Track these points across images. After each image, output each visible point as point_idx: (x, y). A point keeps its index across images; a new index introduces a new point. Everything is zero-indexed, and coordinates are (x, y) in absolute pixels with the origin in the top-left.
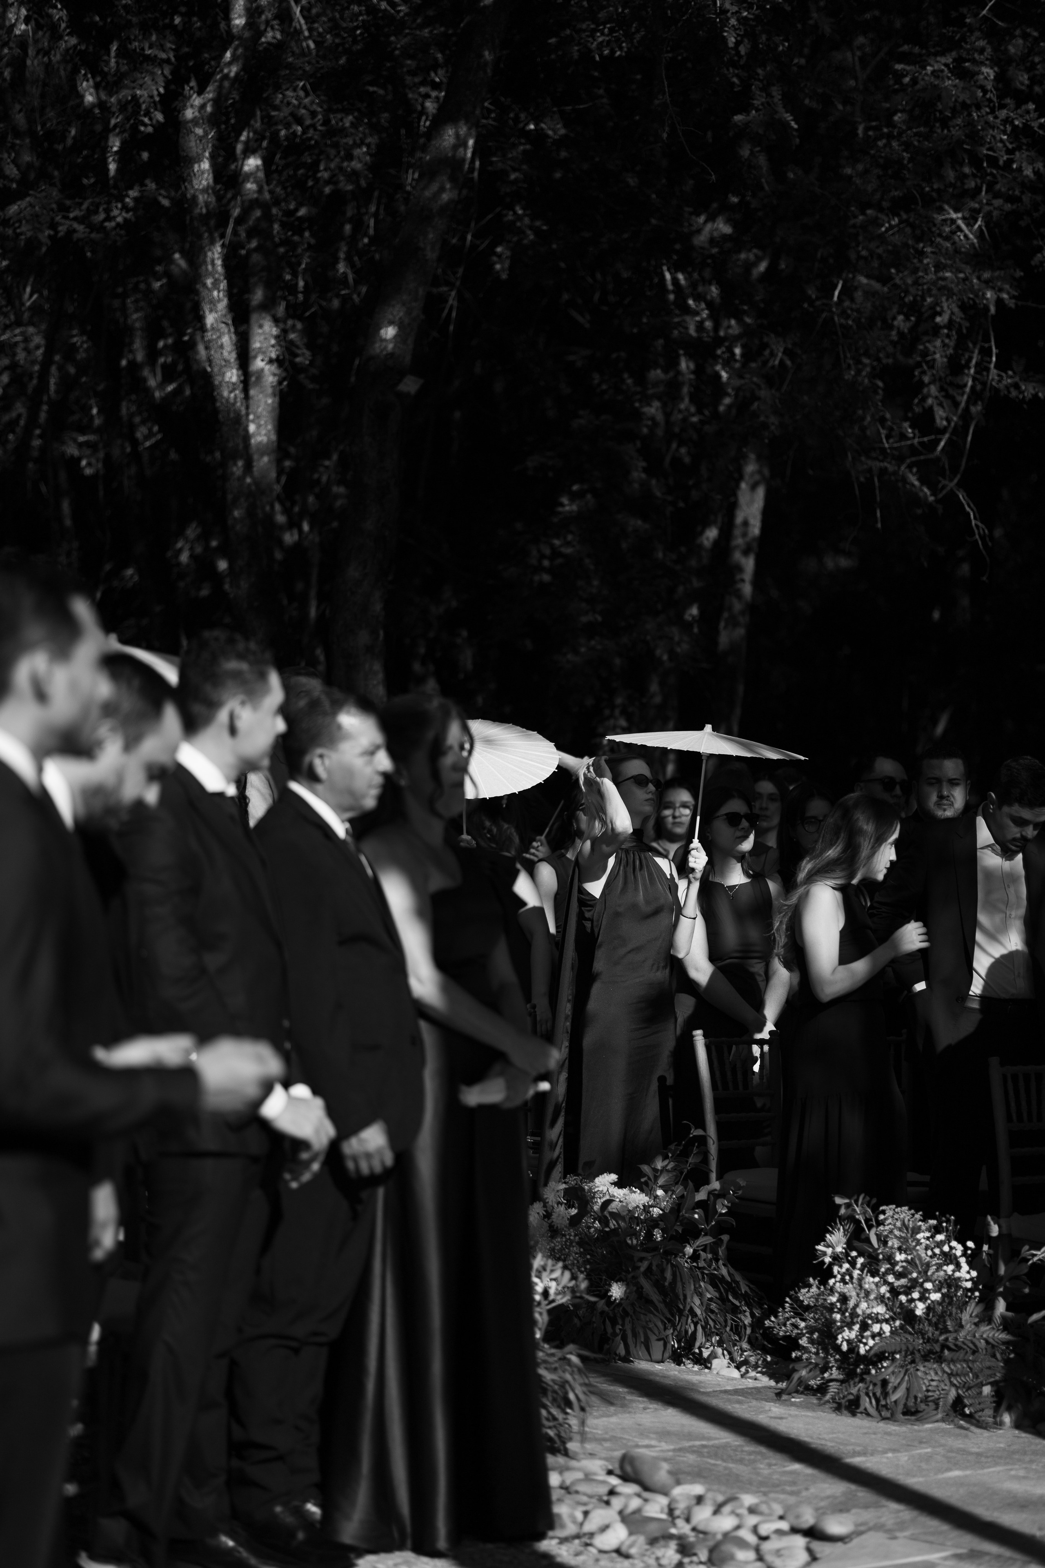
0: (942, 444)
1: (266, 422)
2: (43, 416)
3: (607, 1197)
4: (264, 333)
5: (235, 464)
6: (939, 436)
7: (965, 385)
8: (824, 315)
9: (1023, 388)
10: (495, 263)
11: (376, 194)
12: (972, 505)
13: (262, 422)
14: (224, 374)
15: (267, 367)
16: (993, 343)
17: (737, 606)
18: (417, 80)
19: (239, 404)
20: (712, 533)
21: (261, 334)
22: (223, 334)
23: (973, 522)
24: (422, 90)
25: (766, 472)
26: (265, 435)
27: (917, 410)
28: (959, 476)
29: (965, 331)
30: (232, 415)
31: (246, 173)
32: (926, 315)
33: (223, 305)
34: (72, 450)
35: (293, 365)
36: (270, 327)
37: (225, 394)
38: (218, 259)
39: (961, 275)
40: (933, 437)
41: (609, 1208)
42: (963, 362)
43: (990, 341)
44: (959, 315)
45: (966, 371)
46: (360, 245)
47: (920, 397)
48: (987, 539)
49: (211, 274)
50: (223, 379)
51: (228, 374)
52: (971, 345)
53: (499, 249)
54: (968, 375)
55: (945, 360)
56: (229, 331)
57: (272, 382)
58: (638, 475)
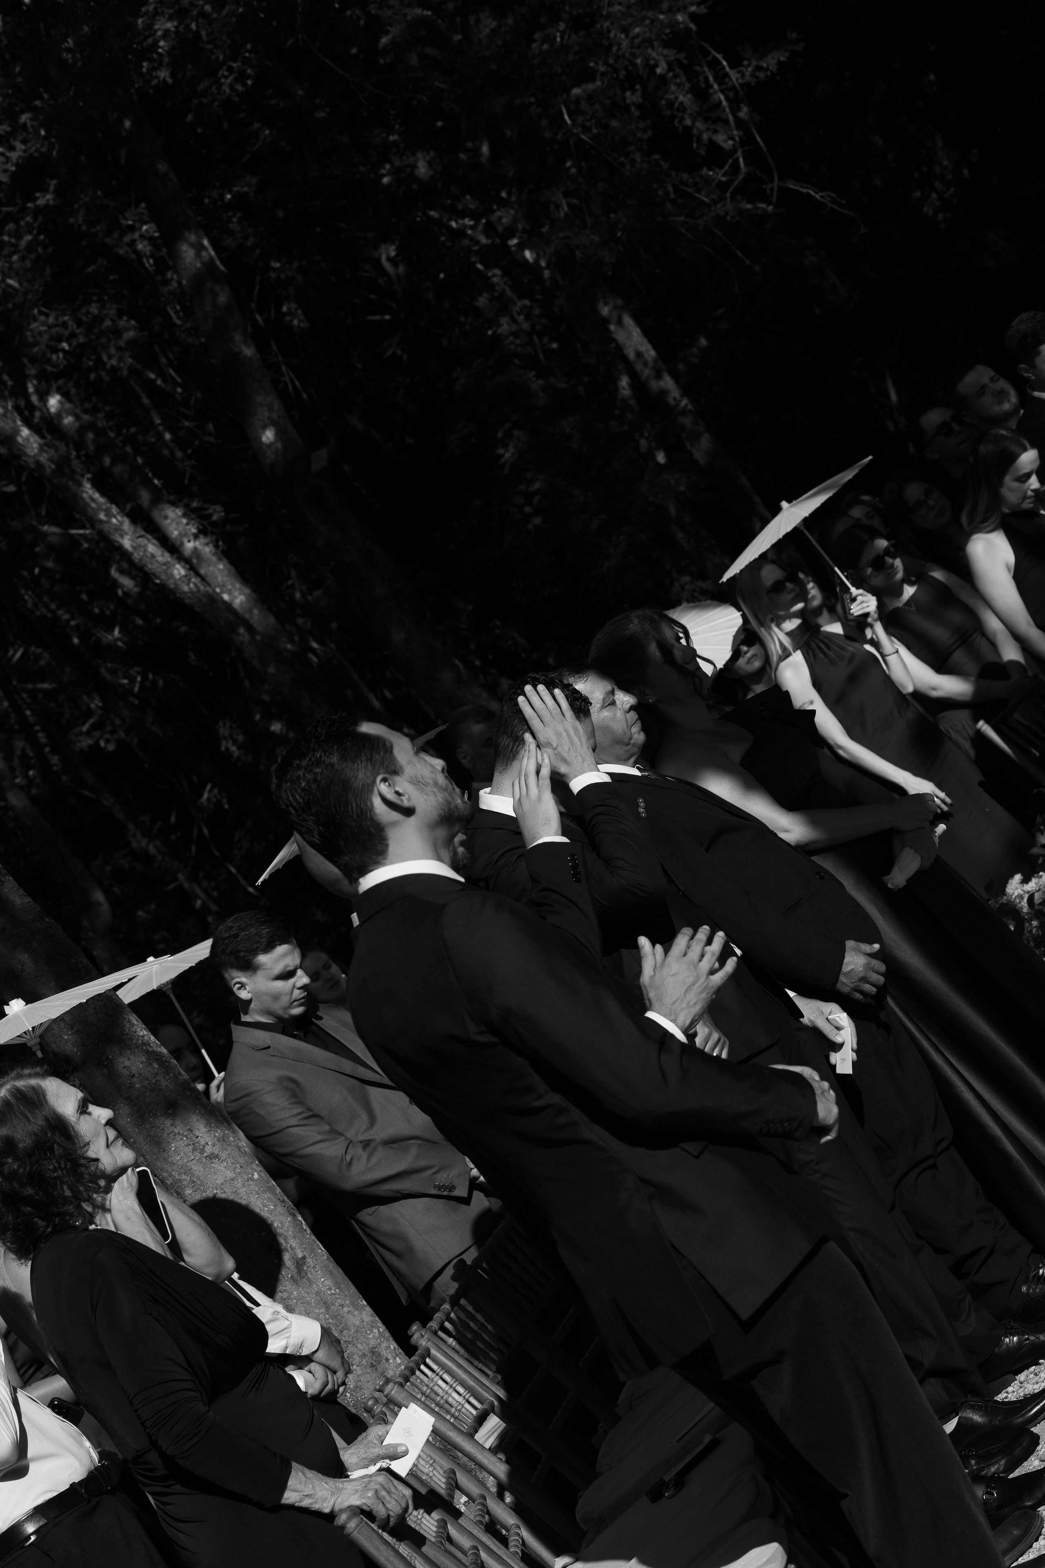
0: (741, 160)
1: (232, 584)
2: (42, 737)
3: (1026, 896)
4: (173, 520)
5: (239, 634)
6: (735, 157)
7: (720, 101)
8: (571, 142)
9: (765, 65)
10: (291, 321)
11: (157, 348)
12: (805, 185)
13: (230, 587)
14: (172, 575)
15: (197, 543)
16: (714, 53)
17: (687, 421)
18: (116, 235)
19: (202, 588)
20: (624, 382)
21: (171, 524)
22: (146, 545)
23: (817, 196)
24: (126, 239)
25: (620, 302)
26: (240, 594)
27: (702, 152)
28: (775, 173)
29: (685, 62)
30: (204, 600)
31: (55, 414)
32: (645, 76)
33: (127, 525)
34: (85, 742)
35: (214, 524)
36: (173, 511)
37: (186, 589)
38: (94, 493)
39: (647, 22)
40: (731, 161)
41: (1035, 901)
42: (703, 86)
43: (709, 53)
44: (671, 53)
45: (711, 91)
46: (178, 397)
47: (695, 139)
48: (839, 200)
49: (99, 509)
50: (175, 579)
51: (176, 572)
52: (698, 68)
53: (285, 309)
54: (715, 92)
55: (689, 96)
56: (148, 540)
57: (211, 551)
58: (536, 385)
